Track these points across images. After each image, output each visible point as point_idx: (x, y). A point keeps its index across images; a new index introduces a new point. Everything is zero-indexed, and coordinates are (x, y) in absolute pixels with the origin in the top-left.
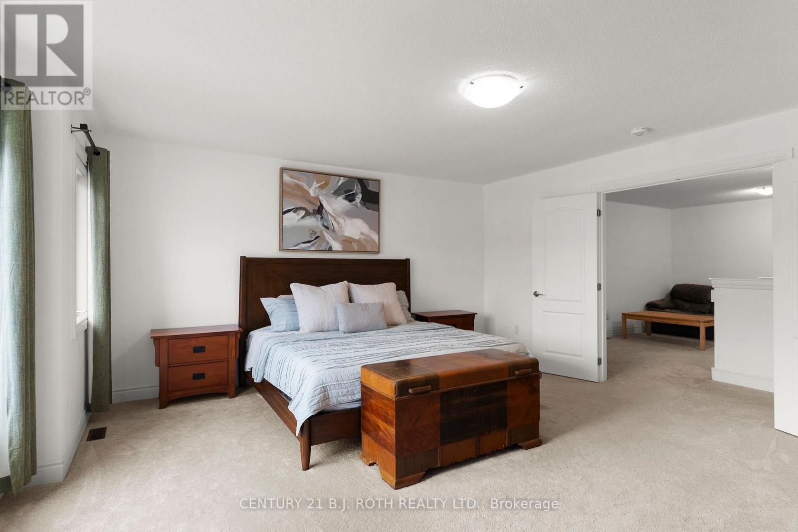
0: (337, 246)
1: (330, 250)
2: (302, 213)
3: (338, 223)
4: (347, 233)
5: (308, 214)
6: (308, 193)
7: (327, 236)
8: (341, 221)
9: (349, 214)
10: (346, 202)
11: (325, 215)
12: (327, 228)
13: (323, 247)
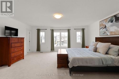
0: (109, 34)
1: (107, 35)
2: (102, 28)
3: (109, 29)
4: (111, 31)
5: (103, 28)
6: (103, 24)
7: (107, 32)
8: (110, 28)
9: (112, 26)
10: (111, 23)
11: (106, 28)
12: (107, 30)
13: (106, 34)
